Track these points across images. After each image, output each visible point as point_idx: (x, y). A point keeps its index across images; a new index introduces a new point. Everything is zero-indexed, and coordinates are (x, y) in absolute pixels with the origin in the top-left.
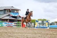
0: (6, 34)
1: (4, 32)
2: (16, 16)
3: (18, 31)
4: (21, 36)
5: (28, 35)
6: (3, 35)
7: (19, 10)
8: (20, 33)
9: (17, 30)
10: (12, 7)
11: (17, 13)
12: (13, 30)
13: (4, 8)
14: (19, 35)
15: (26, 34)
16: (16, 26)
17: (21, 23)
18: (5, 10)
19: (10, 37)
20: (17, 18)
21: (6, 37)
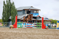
0: (25, 36)
1: (24, 33)
2: (36, 16)
3: (39, 33)
4: (42, 37)
5: (49, 36)
6: (23, 36)
7: (38, 10)
8: (41, 34)
9: (37, 31)
10: (32, 7)
11: (37, 13)
12: (33, 31)
13: (23, 8)
14: (39, 37)
15: (47, 36)
16: (36, 27)
17: (42, 24)
18: (24, 10)
19: (30, 38)
20: (37, 18)
21: (25, 38)
